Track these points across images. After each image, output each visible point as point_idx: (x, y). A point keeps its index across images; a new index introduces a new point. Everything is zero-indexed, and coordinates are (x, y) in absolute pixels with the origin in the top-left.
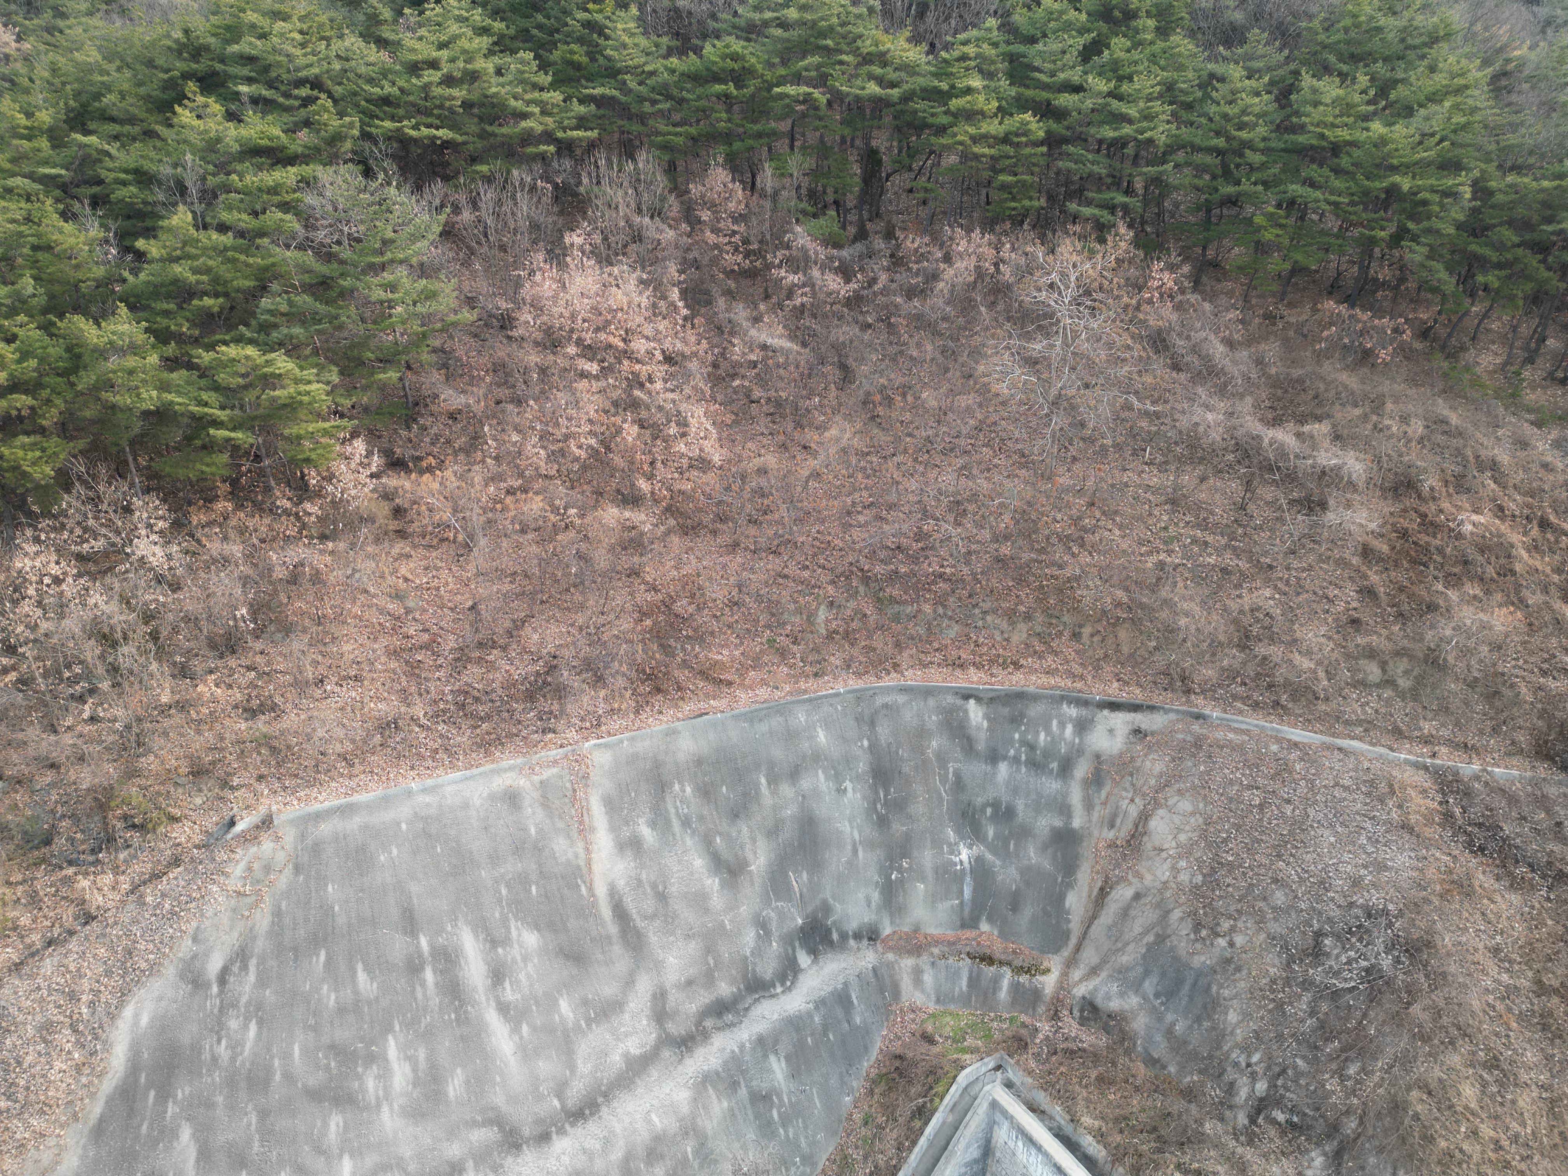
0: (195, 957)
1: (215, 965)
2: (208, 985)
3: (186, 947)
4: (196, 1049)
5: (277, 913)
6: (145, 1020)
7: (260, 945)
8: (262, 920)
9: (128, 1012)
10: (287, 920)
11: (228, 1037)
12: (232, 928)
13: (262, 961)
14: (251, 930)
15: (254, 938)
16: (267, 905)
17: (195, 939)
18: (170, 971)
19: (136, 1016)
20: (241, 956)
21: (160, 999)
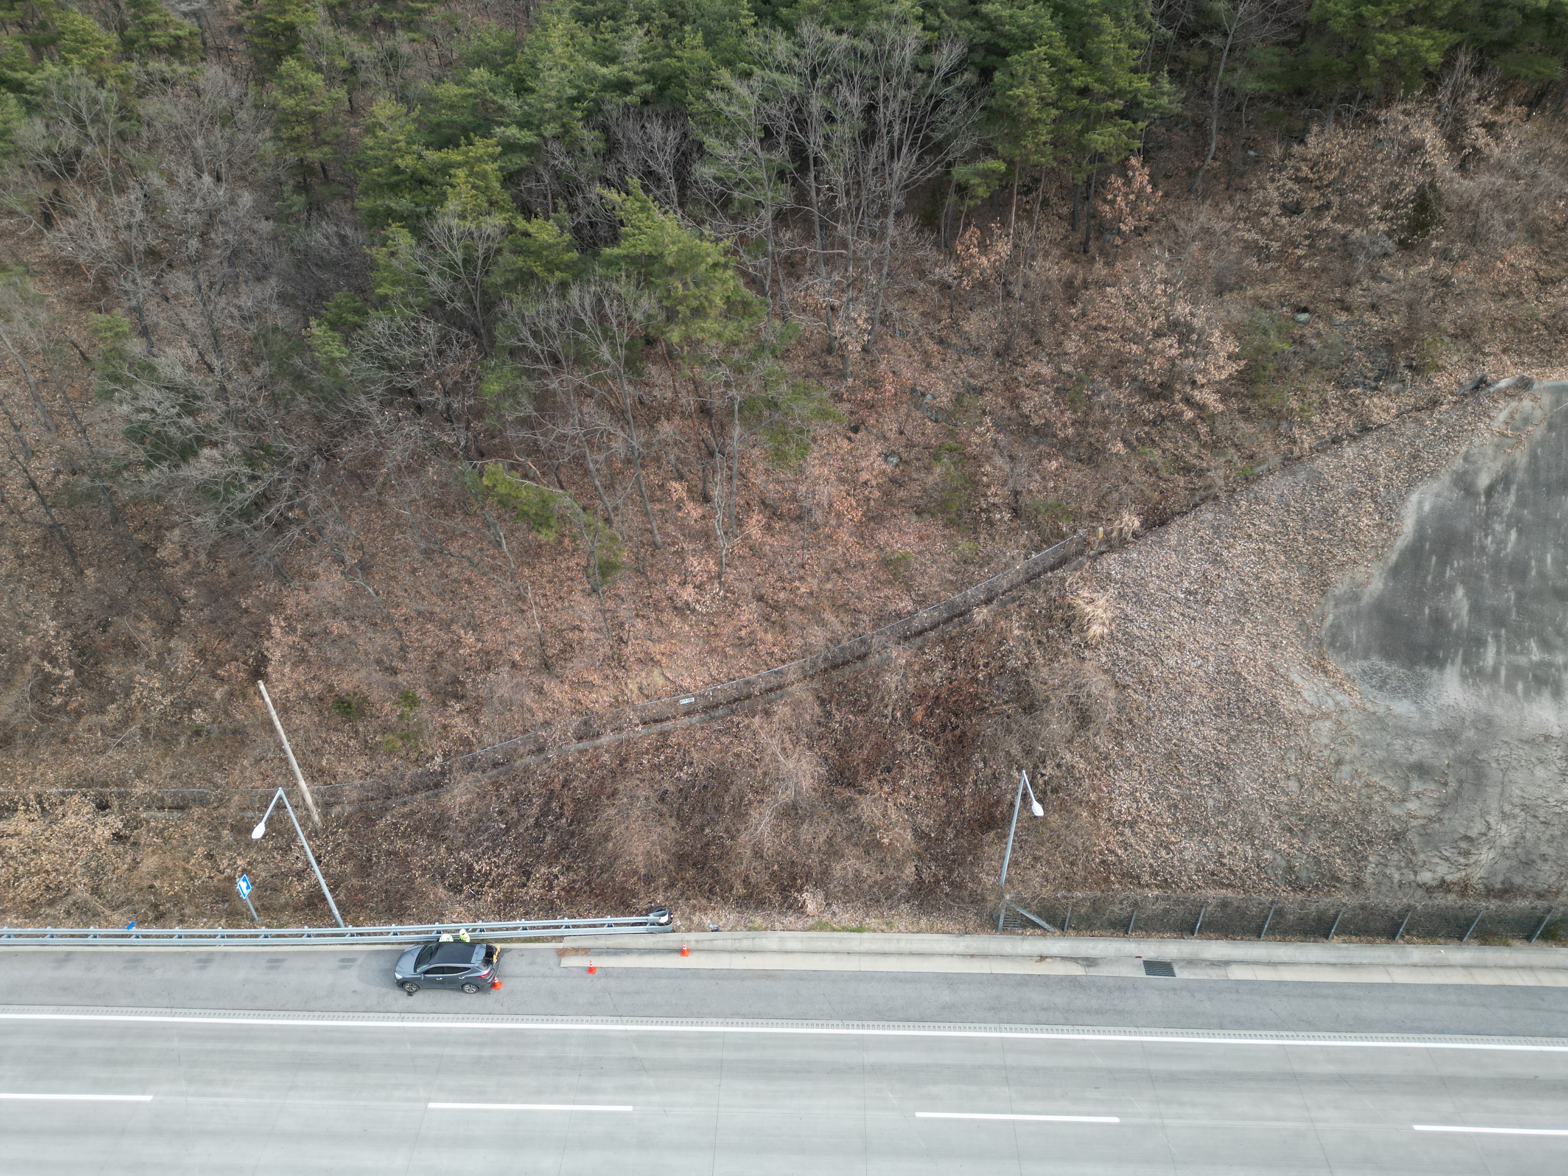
0: (1466, 472)
1: (1483, 481)
2: (1478, 495)
3: (1458, 463)
4: (1469, 536)
5: (1533, 456)
6: (1427, 507)
7: (1520, 476)
8: (1521, 458)
9: (1414, 498)
10: (1542, 463)
11: (1493, 534)
12: (1495, 458)
13: (1521, 488)
14: (1513, 463)
15: (1515, 470)
16: (1525, 448)
17: (1466, 459)
18: (1446, 477)
19: (1420, 503)
20: (1505, 480)
21: (1438, 495)
